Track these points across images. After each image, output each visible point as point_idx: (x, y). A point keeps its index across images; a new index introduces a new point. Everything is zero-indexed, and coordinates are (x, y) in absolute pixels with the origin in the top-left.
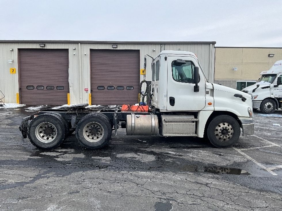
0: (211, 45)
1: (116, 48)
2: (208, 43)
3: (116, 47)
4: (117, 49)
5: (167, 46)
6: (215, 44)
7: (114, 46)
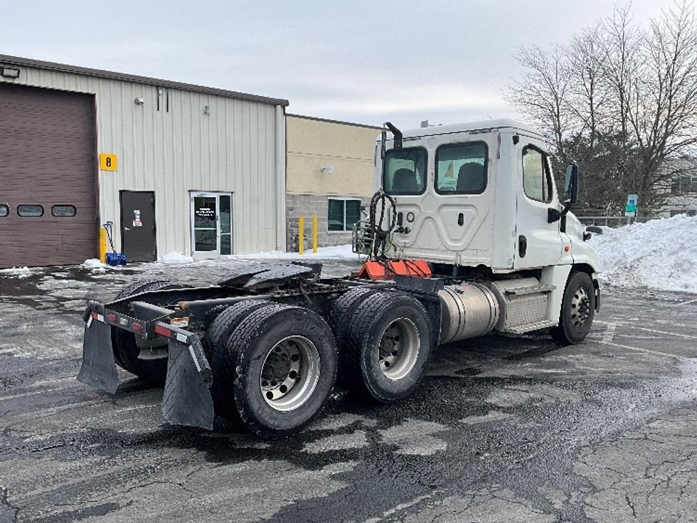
0: (279, 107)
1: (14, 78)
2: (273, 103)
3: (16, 75)
5: (173, 94)
6: (288, 105)
7: (6, 72)
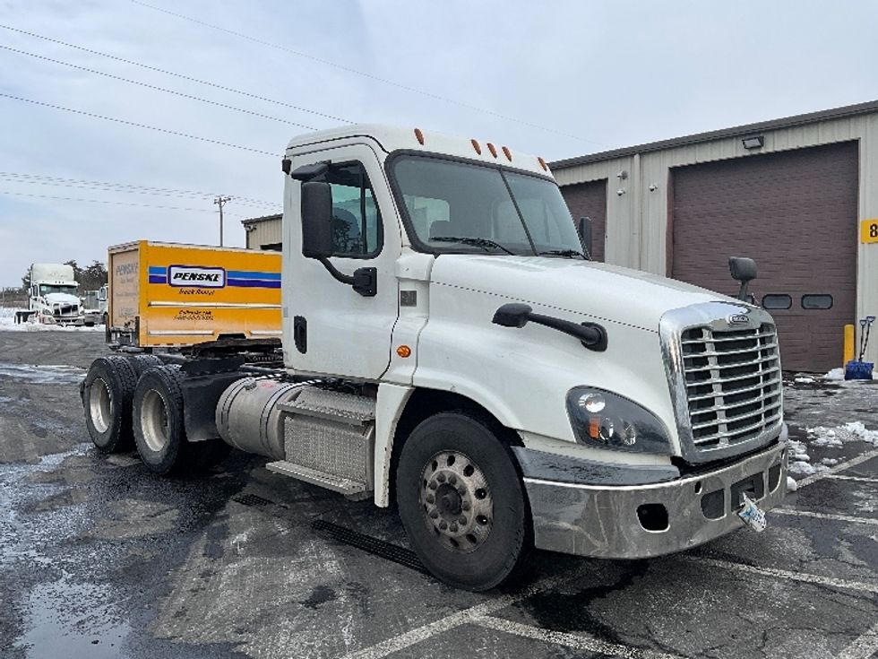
1: (759, 147)
3: (759, 144)
4: (763, 151)
7: (749, 143)
